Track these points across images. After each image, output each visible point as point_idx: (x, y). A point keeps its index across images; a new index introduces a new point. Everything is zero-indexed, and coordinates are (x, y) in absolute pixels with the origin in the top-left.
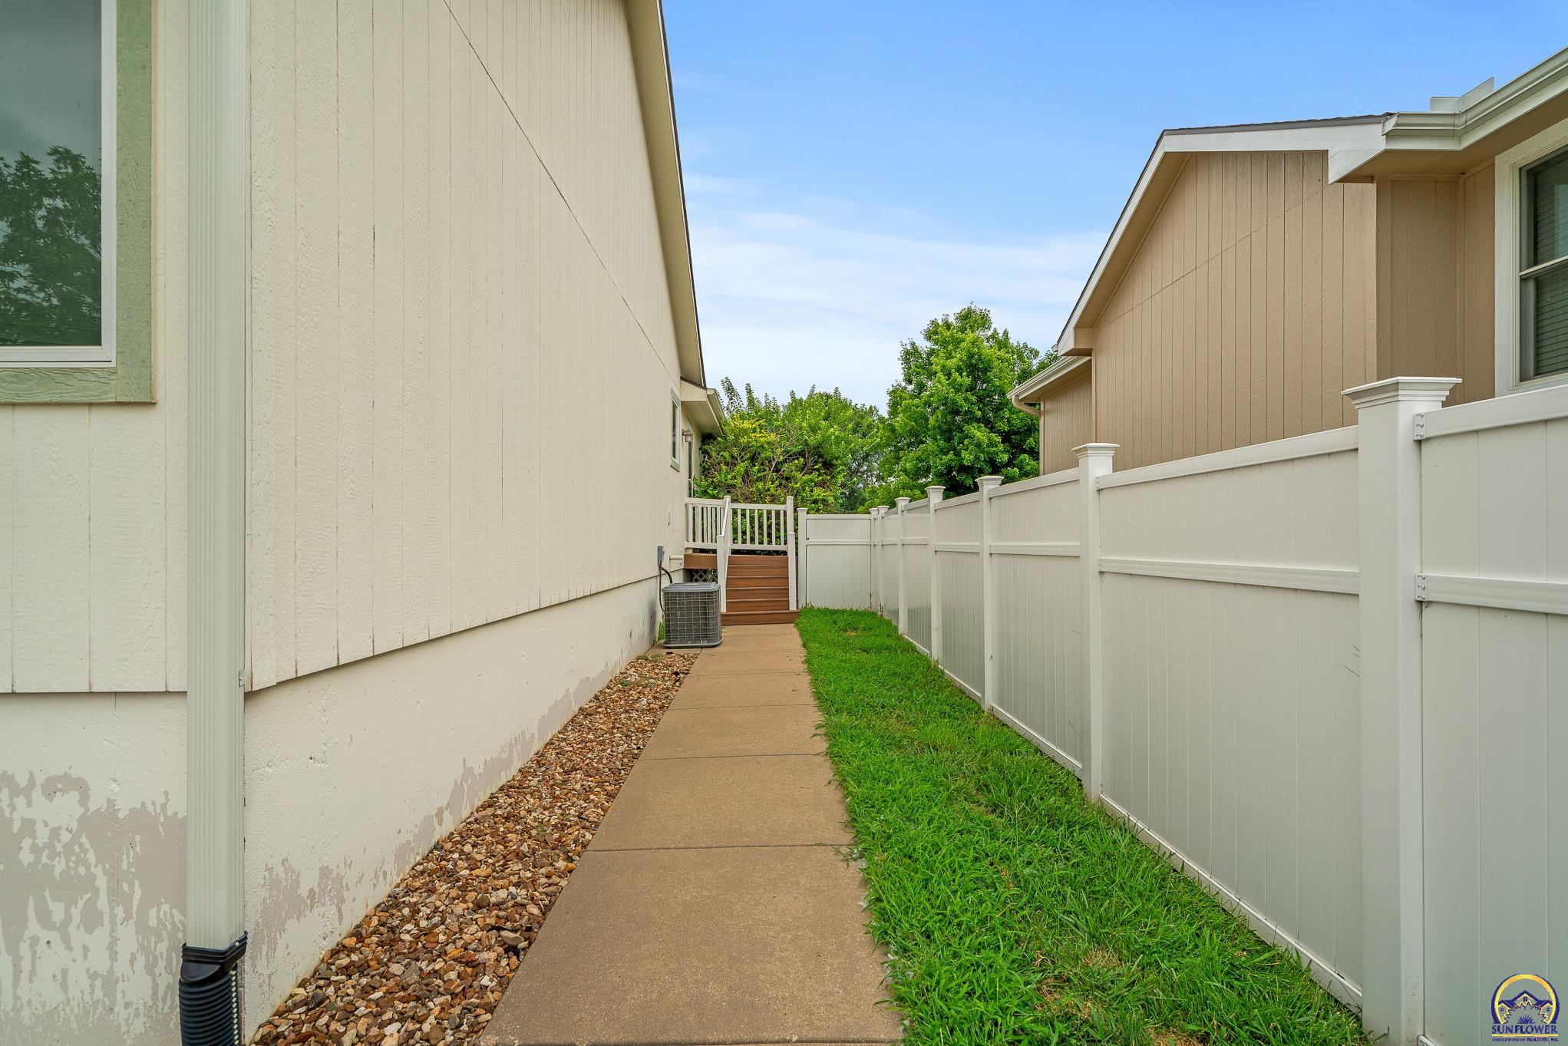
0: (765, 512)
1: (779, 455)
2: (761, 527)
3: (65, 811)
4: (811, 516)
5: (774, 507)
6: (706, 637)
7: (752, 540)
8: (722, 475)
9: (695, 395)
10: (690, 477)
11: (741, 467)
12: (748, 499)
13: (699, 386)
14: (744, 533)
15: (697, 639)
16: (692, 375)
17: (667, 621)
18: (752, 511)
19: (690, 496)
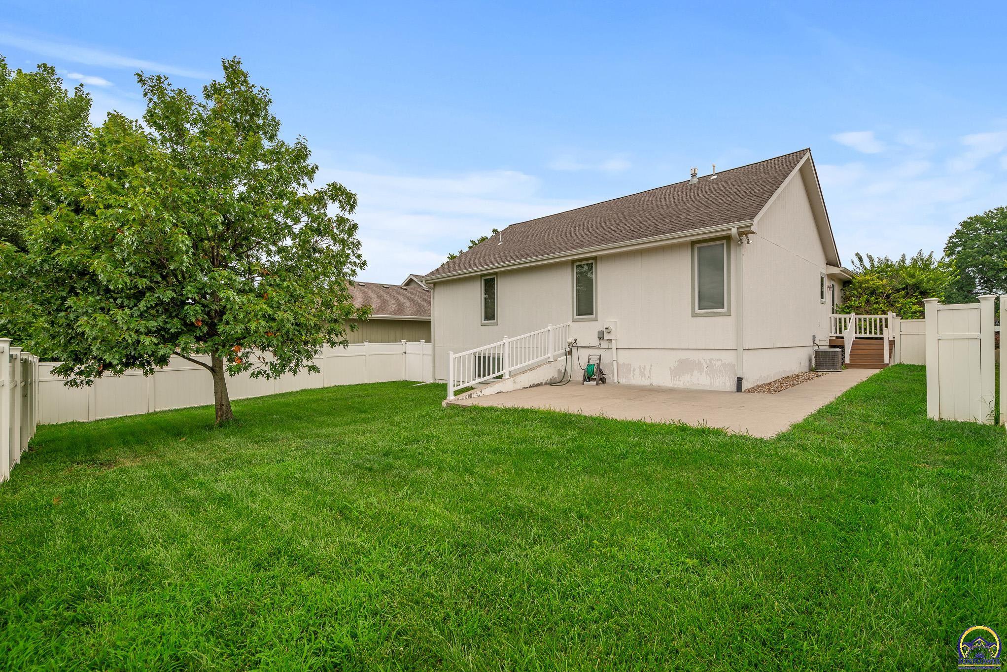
0: (878, 319)
1: (888, 290)
2: (876, 326)
3: (719, 363)
4: (903, 320)
5: (883, 316)
6: (833, 368)
7: (870, 332)
8: (853, 302)
9: (834, 270)
10: (833, 304)
11: (864, 297)
12: (868, 313)
13: (838, 266)
14: (865, 329)
15: (830, 369)
16: (833, 261)
17: (816, 362)
18: (870, 319)
19: (833, 313)
